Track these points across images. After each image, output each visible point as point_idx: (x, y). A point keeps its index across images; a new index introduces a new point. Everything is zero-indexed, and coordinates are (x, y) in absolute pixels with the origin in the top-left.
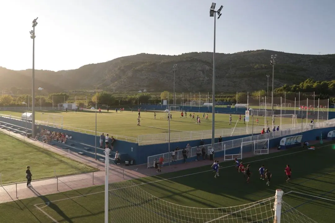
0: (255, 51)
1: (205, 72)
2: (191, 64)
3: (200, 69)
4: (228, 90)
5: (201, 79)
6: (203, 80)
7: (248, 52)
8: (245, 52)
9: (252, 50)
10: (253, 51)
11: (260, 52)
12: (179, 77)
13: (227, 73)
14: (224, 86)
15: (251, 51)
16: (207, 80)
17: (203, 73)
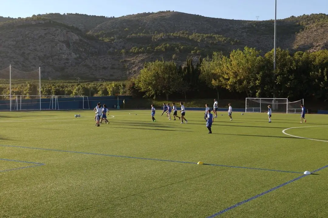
0: (157, 13)
1: (71, 45)
2: (45, 30)
3: (62, 39)
4: (112, 75)
5: (64, 57)
6: (67, 59)
7: (145, 14)
8: (139, 15)
9: (151, 12)
10: (153, 13)
11: (163, 14)
12: (24, 53)
13: (110, 48)
14: (104, 68)
15: (149, 14)
16: (75, 59)
17: (68, 45)
